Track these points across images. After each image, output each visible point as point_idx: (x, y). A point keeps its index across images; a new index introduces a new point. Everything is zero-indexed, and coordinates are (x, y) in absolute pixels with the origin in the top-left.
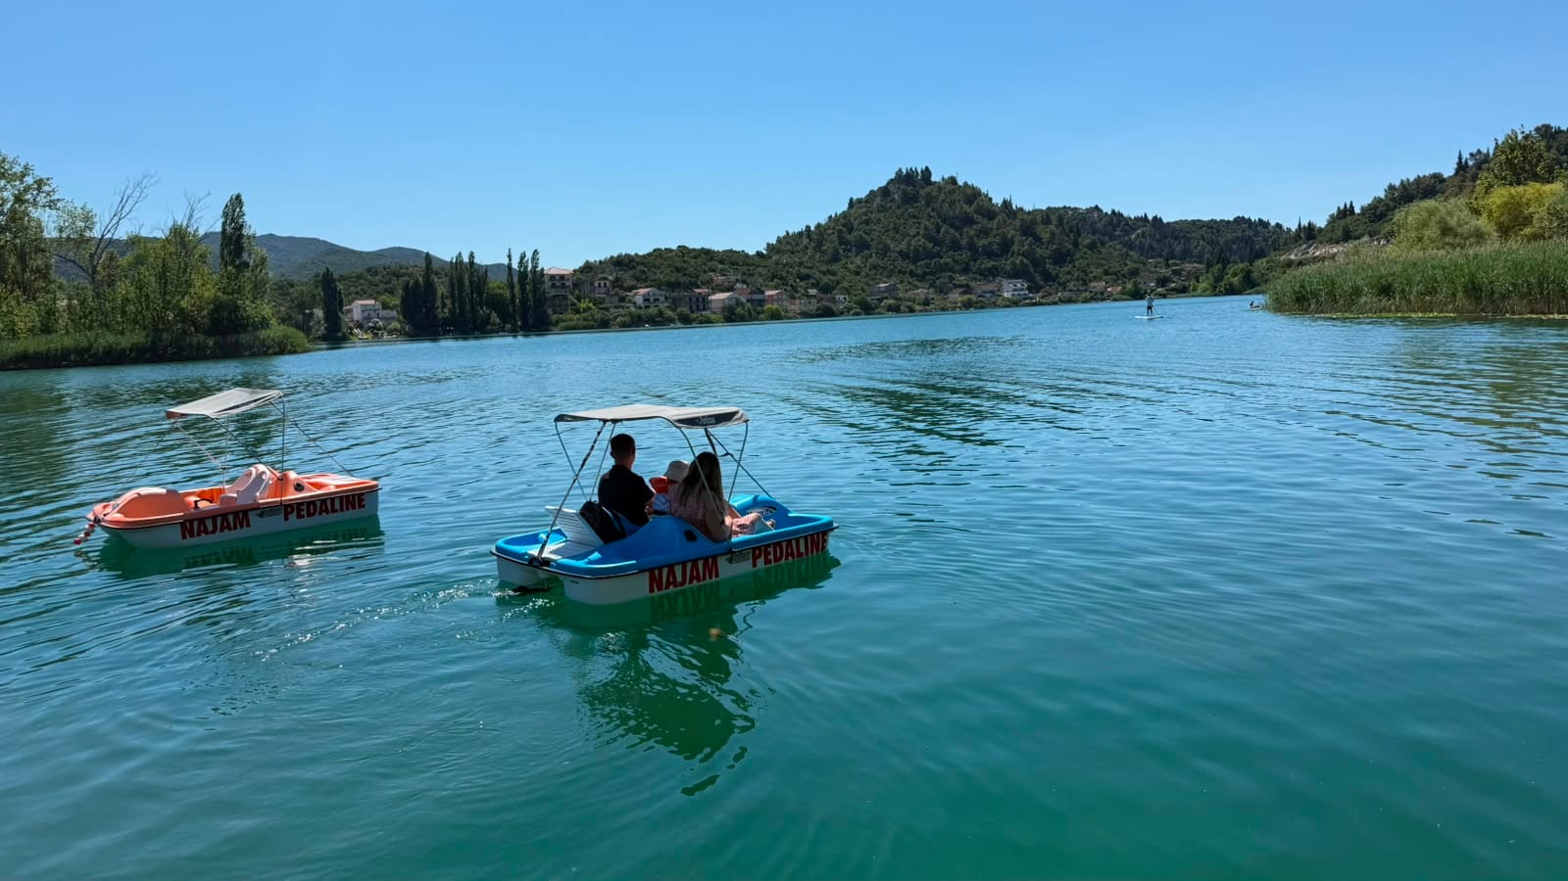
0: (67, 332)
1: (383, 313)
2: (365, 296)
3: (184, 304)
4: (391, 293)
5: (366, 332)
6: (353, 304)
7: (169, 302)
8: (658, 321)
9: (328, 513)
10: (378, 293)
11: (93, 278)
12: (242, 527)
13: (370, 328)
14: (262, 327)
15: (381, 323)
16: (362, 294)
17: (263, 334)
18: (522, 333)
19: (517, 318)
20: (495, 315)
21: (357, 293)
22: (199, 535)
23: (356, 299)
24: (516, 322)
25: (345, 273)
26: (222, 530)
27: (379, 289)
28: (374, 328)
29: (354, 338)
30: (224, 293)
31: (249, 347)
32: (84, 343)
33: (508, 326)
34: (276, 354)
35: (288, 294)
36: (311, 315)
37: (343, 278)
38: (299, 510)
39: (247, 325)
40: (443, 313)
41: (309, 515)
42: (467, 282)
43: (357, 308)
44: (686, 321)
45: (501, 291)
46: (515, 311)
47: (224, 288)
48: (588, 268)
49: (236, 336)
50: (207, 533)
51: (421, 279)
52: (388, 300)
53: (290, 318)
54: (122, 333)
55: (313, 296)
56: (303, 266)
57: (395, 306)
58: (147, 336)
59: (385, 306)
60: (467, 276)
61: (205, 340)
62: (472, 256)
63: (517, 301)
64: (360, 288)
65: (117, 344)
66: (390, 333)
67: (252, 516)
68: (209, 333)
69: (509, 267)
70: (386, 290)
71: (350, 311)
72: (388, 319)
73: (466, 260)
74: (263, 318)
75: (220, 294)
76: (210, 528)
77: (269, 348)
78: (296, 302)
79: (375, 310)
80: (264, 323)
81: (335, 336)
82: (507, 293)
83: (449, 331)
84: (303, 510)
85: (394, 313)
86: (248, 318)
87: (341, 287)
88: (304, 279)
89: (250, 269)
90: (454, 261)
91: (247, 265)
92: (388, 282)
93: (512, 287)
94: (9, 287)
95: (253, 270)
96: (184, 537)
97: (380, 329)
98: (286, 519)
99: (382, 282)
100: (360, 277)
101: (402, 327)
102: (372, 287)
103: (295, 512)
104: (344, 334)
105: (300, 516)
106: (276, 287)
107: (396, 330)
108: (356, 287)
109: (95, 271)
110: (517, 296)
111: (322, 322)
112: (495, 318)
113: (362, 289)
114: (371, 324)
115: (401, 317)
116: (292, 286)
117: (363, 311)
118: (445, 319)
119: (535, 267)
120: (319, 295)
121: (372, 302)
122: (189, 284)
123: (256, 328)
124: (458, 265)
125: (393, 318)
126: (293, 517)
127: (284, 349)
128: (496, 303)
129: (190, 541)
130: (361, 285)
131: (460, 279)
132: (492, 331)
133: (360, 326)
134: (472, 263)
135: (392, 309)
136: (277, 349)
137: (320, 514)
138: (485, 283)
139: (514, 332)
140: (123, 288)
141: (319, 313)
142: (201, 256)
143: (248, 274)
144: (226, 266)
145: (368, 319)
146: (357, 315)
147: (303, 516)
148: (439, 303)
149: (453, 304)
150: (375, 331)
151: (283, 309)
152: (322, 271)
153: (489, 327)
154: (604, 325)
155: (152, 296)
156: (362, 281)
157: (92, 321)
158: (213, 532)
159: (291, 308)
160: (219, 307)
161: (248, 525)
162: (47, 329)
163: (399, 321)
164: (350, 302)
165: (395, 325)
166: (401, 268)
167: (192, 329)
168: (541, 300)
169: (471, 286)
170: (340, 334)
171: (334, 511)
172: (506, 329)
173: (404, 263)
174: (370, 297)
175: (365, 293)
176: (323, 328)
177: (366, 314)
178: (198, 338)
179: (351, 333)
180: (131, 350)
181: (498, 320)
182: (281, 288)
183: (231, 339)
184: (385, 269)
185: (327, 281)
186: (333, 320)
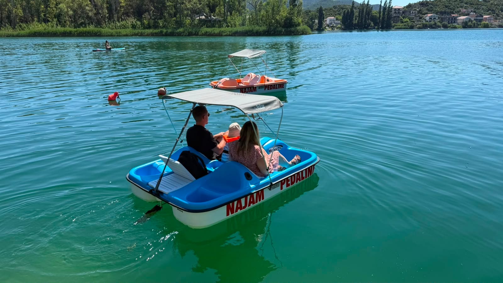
0: (248, 25)
1: (336, 22)
2: (331, 16)
3: (277, 18)
4: (340, 15)
5: (330, 28)
6: (328, 18)
7: (274, 17)
8: (433, 27)
10: (336, 15)
11: (256, 9)
12: (254, 91)
13: (331, 26)
14: (298, 26)
15: (335, 25)
16: (330, 15)
17: (298, 28)
18: (381, 30)
19: (380, 24)
20: (372, 23)
21: (329, 15)
23: (328, 17)
24: (379, 26)
25: (327, 7)
26: (250, 92)
27: (336, 13)
28: (332, 27)
29: (326, 30)
31: (294, 32)
32: (251, 29)
33: (376, 27)
34: (301, 34)
35: (308, 15)
36: (314, 21)
37: (326, 9)
38: (268, 87)
39: (294, 25)
40: (355, 22)
41: (271, 89)
43: (328, 20)
44: (445, 27)
45: (376, 14)
46: (379, 22)
47: (289, 13)
48: (410, 6)
51: (350, 10)
52: (338, 17)
53: (308, 23)
54: (261, 26)
55: (316, 15)
56: (314, 5)
57: (340, 19)
58: (267, 27)
59: (337, 19)
60: (366, 9)
61: (282, 29)
63: (381, 18)
64: (330, 13)
65: (259, 30)
66: (337, 28)
67: (257, 89)
68: (283, 27)
69: (380, 5)
70: (338, 14)
71: (326, 21)
72: (337, 24)
75: (288, 15)
76: (247, 91)
77: (299, 33)
78: (310, 17)
79: (333, 21)
80: (299, 24)
81: (320, 29)
82: (378, 15)
83: (356, 28)
85: (339, 22)
86: (294, 22)
87: (324, 12)
88: (314, 10)
89: (297, 6)
90: (362, 3)
92: (340, 11)
93: (380, 12)
94: (236, 11)
97: (334, 27)
98: (265, 90)
99: (337, 11)
100: (331, 9)
101: (341, 26)
102: (334, 13)
104: (323, 28)
105: (268, 89)
106: (305, 12)
107: (339, 27)
108: (329, 13)
109: (256, 7)
110: (381, 16)
111: (317, 24)
112: (372, 24)
113: (331, 13)
114: (332, 25)
115: (341, 23)
116: (310, 12)
117: (330, 21)
118: (355, 24)
119: (389, 6)
120: (317, 15)
121: (333, 18)
122: (279, 11)
123: (296, 26)
124: (363, 5)
125: (339, 23)
127: (303, 33)
128: (374, 19)
130: (331, 12)
131: (363, 10)
132: (371, 29)
133: (328, 26)
134: (368, 4)
135: (339, 20)
137: (273, 89)
138: (371, 11)
139: (378, 29)
140: (263, 12)
141: (317, 21)
142: (284, 2)
143: (296, 8)
144: (290, 5)
145: (331, 23)
146: (328, 22)
148: (354, 19)
149: (359, 19)
150: (333, 28)
151: (306, 20)
152: (319, 7)
153: (370, 27)
154: (412, 28)
155: (270, 15)
156: (331, 10)
157: (254, 23)
159: (309, 19)
160: (287, 18)
161: (256, 91)
162: (243, 25)
163: (341, 24)
164: (327, 18)
165: (339, 26)
166: (344, 6)
167: (279, 25)
168: (389, 17)
169: (366, 12)
170: (322, 28)
171: (277, 88)
172: (375, 28)
173: (346, 4)
174: (333, 16)
175: (332, 15)
176: (317, 26)
177: (331, 22)
178: (280, 29)
179: (325, 28)
180: (262, 31)
181: (373, 25)
182: (307, 12)
183: (289, 29)
184: (339, 6)
185: (320, 10)
186: (320, 23)
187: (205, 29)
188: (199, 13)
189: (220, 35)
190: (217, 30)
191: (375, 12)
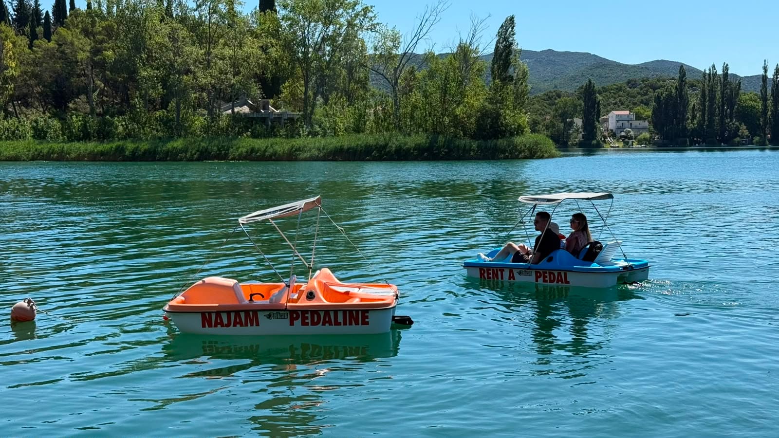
0: (371, 133)
1: (636, 123)
2: (621, 107)
3: (458, 111)
4: (647, 104)
5: (618, 141)
6: (610, 115)
7: (446, 109)
9: (331, 324)
10: (635, 104)
11: (394, 88)
13: (621, 137)
14: (518, 134)
15: (632, 133)
16: (618, 106)
17: (518, 140)
18: (770, 146)
19: (768, 131)
20: (745, 127)
21: (615, 104)
22: (216, 326)
23: (613, 109)
24: (765, 135)
25: (607, 85)
26: (235, 325)
27: (636, 100)
28: (625, 137)
29: (606, 146)
30: (490, 103)
31: (504, 151)
32: (381, 142)
33: (757, 139)
34: (526, 158)
35: (554, 104)
36: (572, 123)
37: (605, 90)
38: (304, 317)
39: (505, 132)
40: (691, 125)
42: (718, 95)
43: (612, 118)
45: (753, 103)
46: (765, 123)
47: (491, 99)
49: (495, 141)
50: (222, 326)
51: (674, 91)
52: (642, 111)
53: (553, 126)
54: (409, 135)
55: (576, 106)
56: (573, 79)
57: (648, 117)
58: (428, 138)
59: (638, 117)
61: (470, 143)
62: (726, 68)
63: (769, 113)
64: (618, 100)
65: (406, 144)
66: (640, 142)
68: (474, 137)
69: (764, 78)
70: (642, 102)
71: (606, 121)
72: (639, 129)
73: (720, 72)
74: (519, 126)
75: (487, 104)
77: (520, 153)
78: (560, 111)
79: (628, 121)
80: (520, 130)
81: (590, 145)
82: (759, 105)
83: (697, 142)
84: (307, 318)
85: (646, 124)
86: (507, 125)
87: (600, 98)
88: (570, 90)
89: (514, 82)
90: (707, 72)
91: (511, 78)
92: (646, 94)
93: (764, 99)
94: (340, 94)
95: (515, 84)
96: (204, 326)
97: (631, 138)
99: (639, 93)
100: (619, 89)
101: (651, 137)
102: (630, 99)
103: (300, 319)
104: (598, 142)
105: (304, 323)
106: (546, 97)
107: (645, 139)
108: (615, 98)
109: (396, 83)
110: (769, 108)
111: (581, 130)
112: (744, 130)
113: (620, 101)
114: (623, 134)
115: (652, 128)
116: (559, 96)
117: (618, 121)
118: (694, 130)
120: (580, 105)
121: (627, 112)
122: (463, 95)
123: (512, 134)
124: (711, 76)
125: (644, 128)
126: (298, 323)
127: (534, 154)
128: (747, 115)
129: (208, 330)
130: (619, 96)
131: (712, 91)
132: (738, 144)
133: (613, 135)
134: (726, 75)
135: (644, 119)
136: (527, 153)
138: (737, 94)
139: (762, 146)
141: (578, 122)
142: (478, 70)
143: (511, 87)
144: (494, 79)
145: (621, 128)
146: (612, 124)
147: (307, 324)
148: (689, 115)
149: (703, 115)
150: (626, 139)
151: (548, 117)
152: (585, 83)
153: (738, 139)
155: (434, 104)
156: (621, 93)
157: (389, 124)
158: (228, 325)
159: (555, 116)
160: (484, 114)
162: (358, 130)
163: (650, 131)
164: (608, 112)
165: (647, 135)
166: (659, 81)
167: (462, 133)
169: (723, 98)
170: (594, 142)
172: (754, 141)
173: (665, 75)
174: (627, 108)
175: (622, 104)
176: (581, 135)
177: (620, 124)
178: (465, 142)
179: (604, 141)
180: (415, 149)
181: (746, 133)
182: (550, 98)
183: (491, 143)
184: (643, 81)
185: (588, 93)
186: (590, 129)
187: (246, 143)
188: (234, 97)
189: (291, 157)
190: (280, 144)
191: (749, 97)
